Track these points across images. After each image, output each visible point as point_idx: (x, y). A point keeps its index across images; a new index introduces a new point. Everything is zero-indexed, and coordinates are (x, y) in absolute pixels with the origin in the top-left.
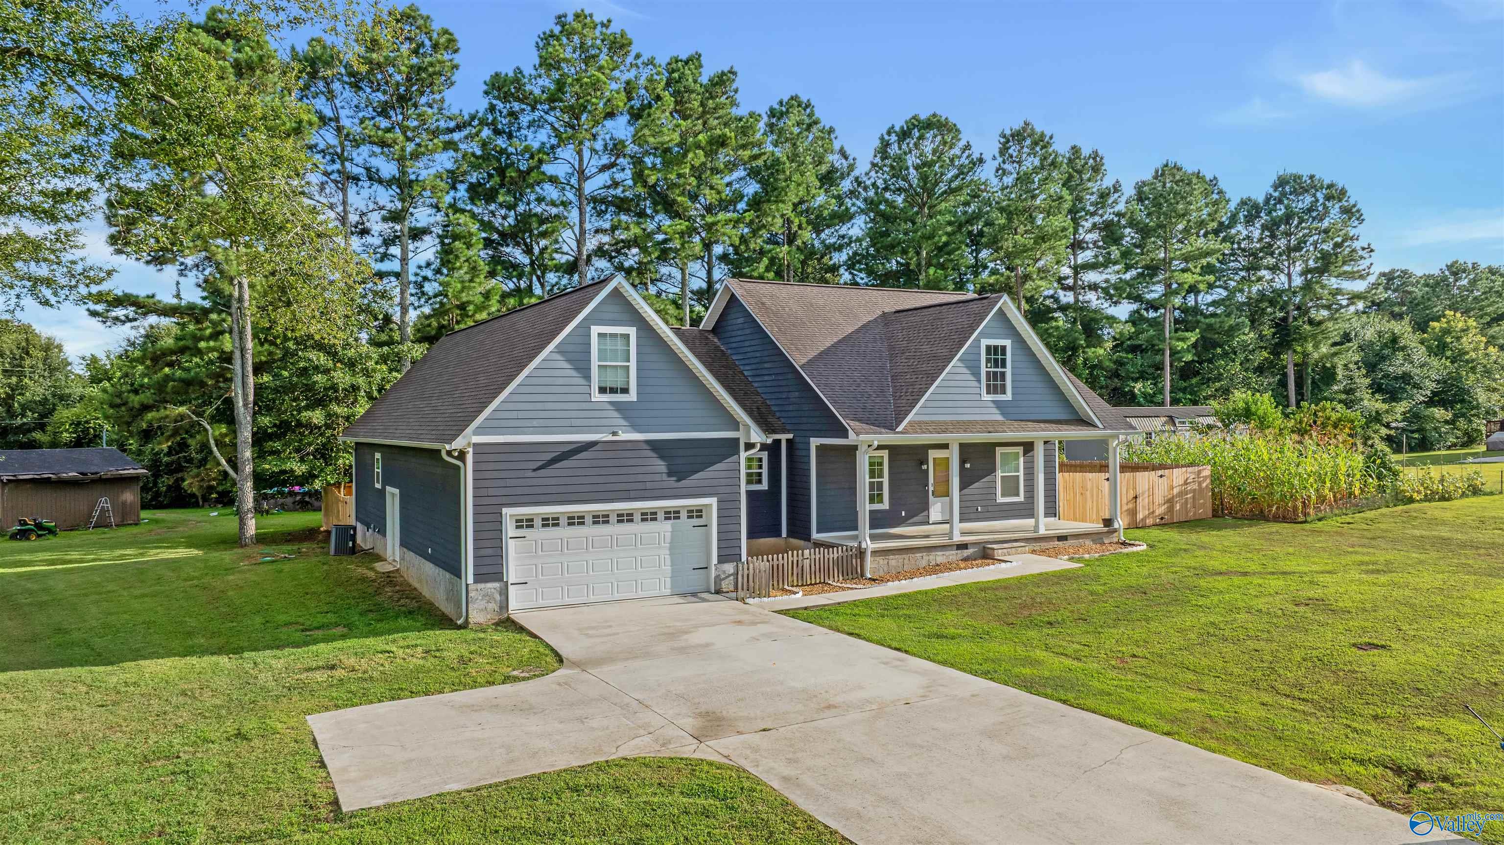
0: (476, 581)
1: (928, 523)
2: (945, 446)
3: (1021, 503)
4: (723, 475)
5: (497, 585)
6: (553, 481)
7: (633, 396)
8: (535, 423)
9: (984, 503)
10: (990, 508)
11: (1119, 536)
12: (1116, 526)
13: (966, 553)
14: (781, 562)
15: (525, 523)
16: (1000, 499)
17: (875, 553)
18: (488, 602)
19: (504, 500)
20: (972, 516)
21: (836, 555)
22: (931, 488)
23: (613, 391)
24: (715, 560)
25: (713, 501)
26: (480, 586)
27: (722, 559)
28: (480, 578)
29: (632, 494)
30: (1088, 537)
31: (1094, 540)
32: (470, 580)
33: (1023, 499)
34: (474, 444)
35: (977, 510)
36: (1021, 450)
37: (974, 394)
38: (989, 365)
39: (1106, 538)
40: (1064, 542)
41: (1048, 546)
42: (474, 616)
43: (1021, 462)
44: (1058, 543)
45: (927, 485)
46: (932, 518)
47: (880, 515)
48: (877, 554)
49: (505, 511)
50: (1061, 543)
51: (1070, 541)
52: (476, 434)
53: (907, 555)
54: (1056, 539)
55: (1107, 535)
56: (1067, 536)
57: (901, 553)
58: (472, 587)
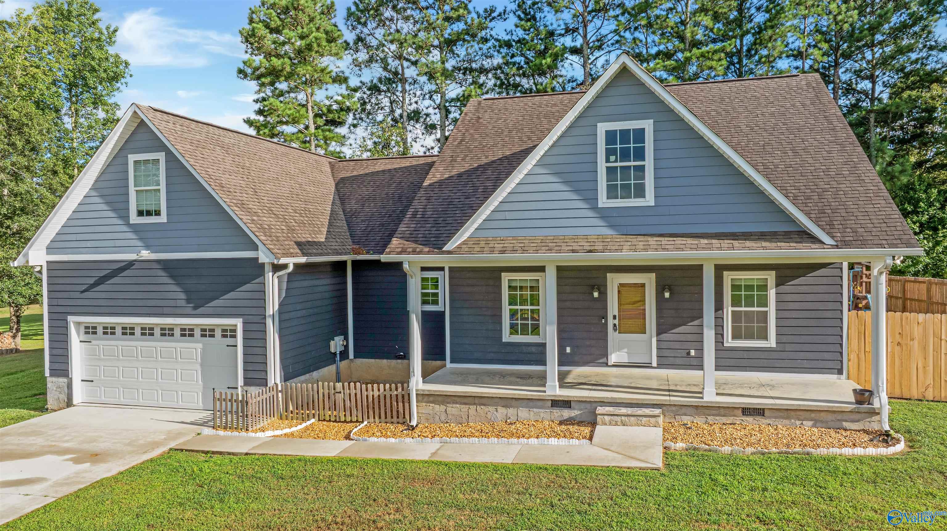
0: (51, 375)
1: (606, 365)
3: (769, 350)
4: (248, 295)
5: (65, 380)
6: (103, 295)
7: (163, 218)
8: (89, 244)
11: (880, 421)
12: (876, 404)
13: (566, 413)
14: (353, 392)
15: (91, 330)
16: (729, 342)
17: (423, 397)
18: (60, 393)
19: (68, 309)
20: (678, 361)
21: (376, 393)
22: (611, 322)
23: (149, 213)
24: (241, 382)
25: (239, 323)
26: (54, 379)
27: (248, 382)
28: (55, 373)
29: (166, 310)
30: (813, 415)
31: (822, 422)
32: (47, 374)
33: (774, 345)
34: (47, 262)
35: (689, 353)
36: (771, 277)
37: (585, 200)
38: (612, 158)
39: (853, 421)
40: (758, 418)
41: (724, 420)
42: (51, 403)
43: (772, 293)
44: (744, 418)
45: (605, 317)
46: (613, 358)
47: (533, 349)
48: (431, 399)
49: (71, 319)
50: (750, 419)
51: (770, 417)
52: (48, 254)
53: (475, 404)
54: (740, 412)
55: (857, 416)
56: (764, 409)
57: (466, 400)
58: (49, 380)
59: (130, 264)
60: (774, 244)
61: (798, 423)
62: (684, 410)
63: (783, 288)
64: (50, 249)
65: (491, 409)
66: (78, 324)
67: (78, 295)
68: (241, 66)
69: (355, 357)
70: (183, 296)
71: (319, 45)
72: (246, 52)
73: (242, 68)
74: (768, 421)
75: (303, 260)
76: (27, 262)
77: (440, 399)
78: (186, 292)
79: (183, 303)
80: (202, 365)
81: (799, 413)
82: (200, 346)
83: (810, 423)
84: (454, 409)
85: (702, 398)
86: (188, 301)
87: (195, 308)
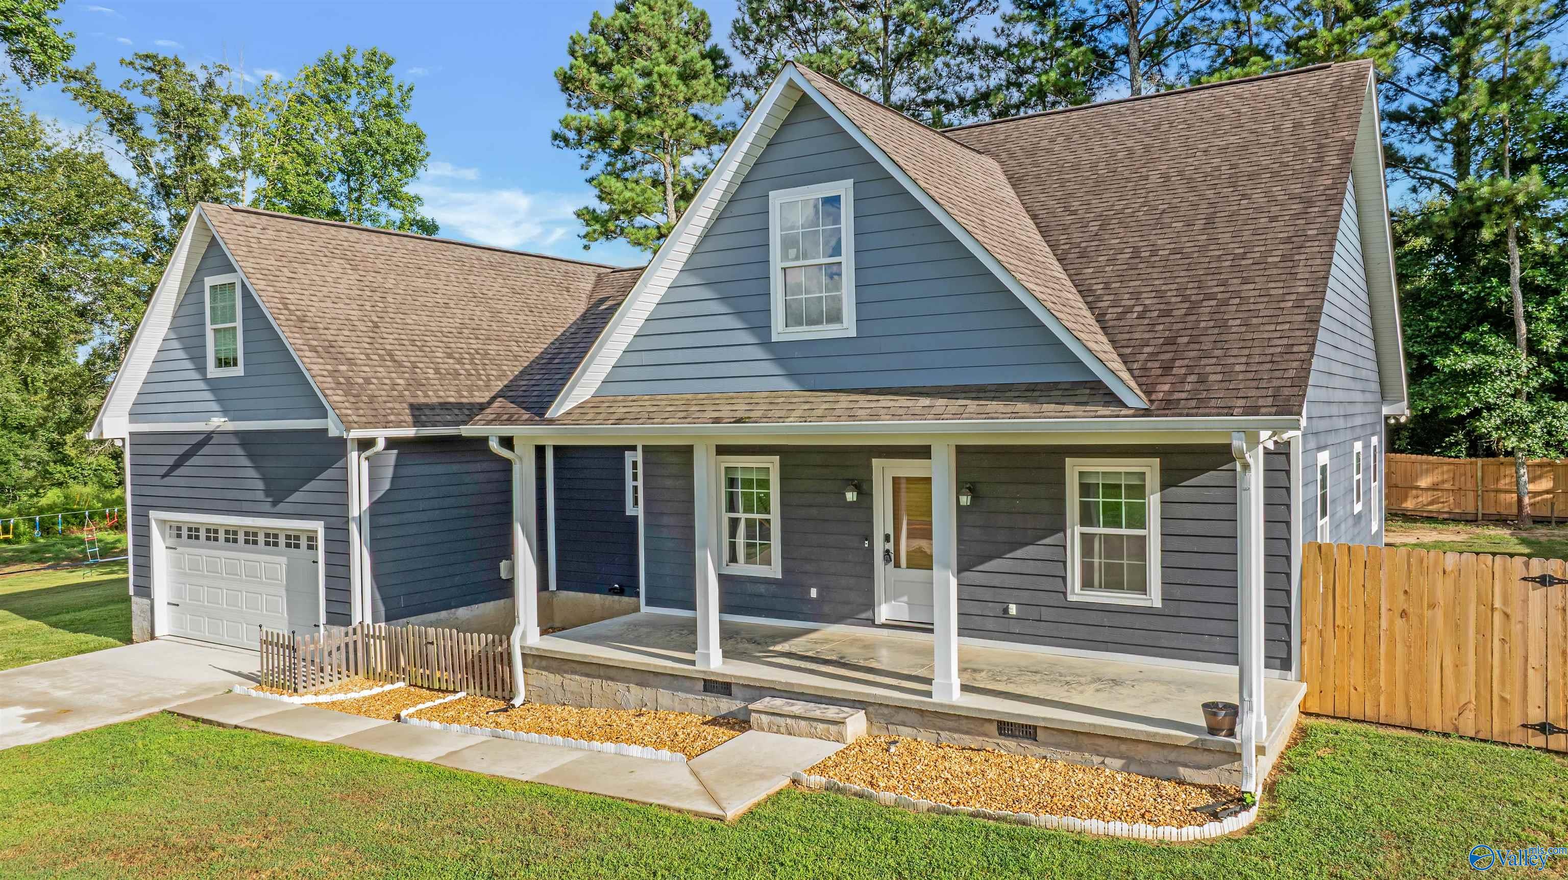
0: (136, 594)
1: (872, 623)
2: (924, 452)
3: (1149, 612)
4: (330, 486)
5: (148, 602)
7: (240, 370)
9: (1025, 596)
10: (1047, 614)
13: (728, 703)
15: (176, 532)
16: (1077, 593)
17: (533, 659)
18: (143, 619)
19: (150, 501)
22: (880, 546)
23: (227, 363)
24: (323, 619)
25: (320, 528)
26: (138, 600)
27: (331, 618)
28: (138, 591)
30: (1123, 748)
31: (1141, 763)
32: (131, 592)
33: (1158, 603)
34: (131, 434)
35: (1006, 611)
36: (1151, 469)
37: (751, 329)
38: (792, 252)
39: (1199, 767)
40: (1026, 743)
41: (967, 740)
42: (136, 634)
43: (1154, 501)
44: (1002, 741)
45: (869, 537)
46: (884, 613)
47: (762, 589)
48: (544, 663)
49: (153, 514)
50: (1011, 744)
51: (1046, 744)
52: (131, 422)
53: (599, 677)
54: (993, 728)
55: (1205, 758)
56: (1035, 727)
57: (587, 670)
58: (133, 599)
59: (208, 437)
60: (1036, 407)
61: (1097, 759)
62: (901, 716)
63: (1174, 492)
64: (135, 415)
65: (621, 686)
66: (162, 522)
67: (157, 481)
68: (557, 128)
69: (559, 588)
70: (260, 485)
71: (665, 85)
72: (569, 105)
73: (557, 131)
74: (1042, 751)
75: (410, 432)
76: (102, 433)
77: (555, 664)
78: (264, 479)
79: (260, 496)
80: (287, 590)
81: (1101, 742)
82: (284, 560)
83: (1118, 763)
84: (574, 682)
85: (929, 694)
86: (268, 492)
87: (275, 503)
